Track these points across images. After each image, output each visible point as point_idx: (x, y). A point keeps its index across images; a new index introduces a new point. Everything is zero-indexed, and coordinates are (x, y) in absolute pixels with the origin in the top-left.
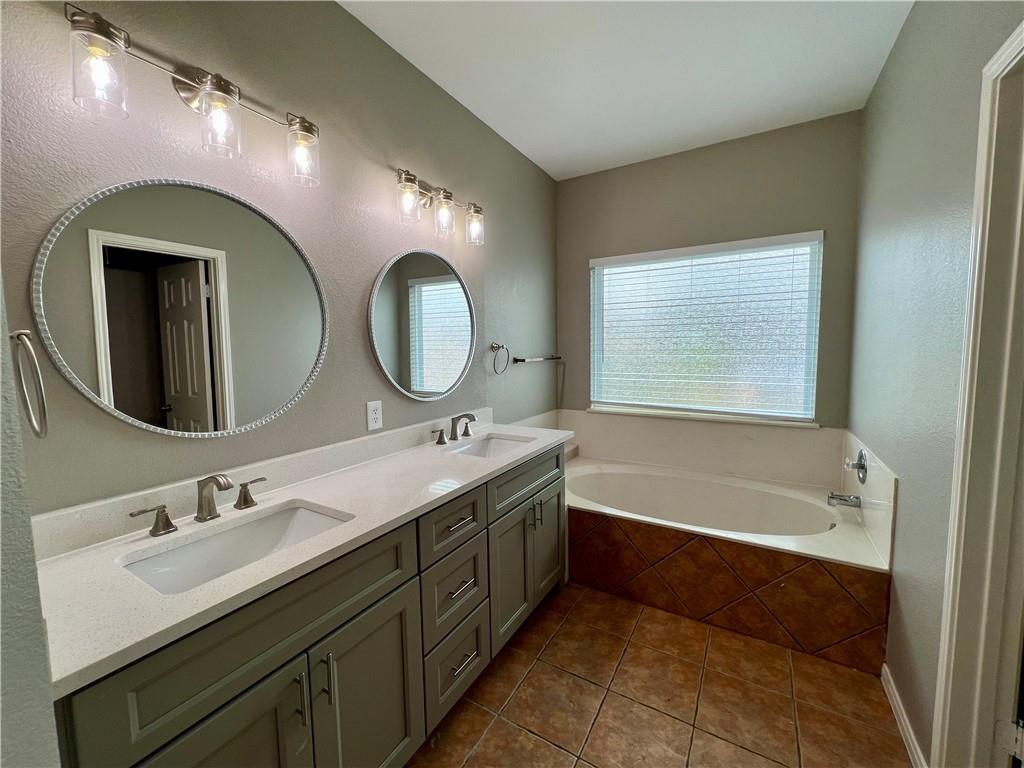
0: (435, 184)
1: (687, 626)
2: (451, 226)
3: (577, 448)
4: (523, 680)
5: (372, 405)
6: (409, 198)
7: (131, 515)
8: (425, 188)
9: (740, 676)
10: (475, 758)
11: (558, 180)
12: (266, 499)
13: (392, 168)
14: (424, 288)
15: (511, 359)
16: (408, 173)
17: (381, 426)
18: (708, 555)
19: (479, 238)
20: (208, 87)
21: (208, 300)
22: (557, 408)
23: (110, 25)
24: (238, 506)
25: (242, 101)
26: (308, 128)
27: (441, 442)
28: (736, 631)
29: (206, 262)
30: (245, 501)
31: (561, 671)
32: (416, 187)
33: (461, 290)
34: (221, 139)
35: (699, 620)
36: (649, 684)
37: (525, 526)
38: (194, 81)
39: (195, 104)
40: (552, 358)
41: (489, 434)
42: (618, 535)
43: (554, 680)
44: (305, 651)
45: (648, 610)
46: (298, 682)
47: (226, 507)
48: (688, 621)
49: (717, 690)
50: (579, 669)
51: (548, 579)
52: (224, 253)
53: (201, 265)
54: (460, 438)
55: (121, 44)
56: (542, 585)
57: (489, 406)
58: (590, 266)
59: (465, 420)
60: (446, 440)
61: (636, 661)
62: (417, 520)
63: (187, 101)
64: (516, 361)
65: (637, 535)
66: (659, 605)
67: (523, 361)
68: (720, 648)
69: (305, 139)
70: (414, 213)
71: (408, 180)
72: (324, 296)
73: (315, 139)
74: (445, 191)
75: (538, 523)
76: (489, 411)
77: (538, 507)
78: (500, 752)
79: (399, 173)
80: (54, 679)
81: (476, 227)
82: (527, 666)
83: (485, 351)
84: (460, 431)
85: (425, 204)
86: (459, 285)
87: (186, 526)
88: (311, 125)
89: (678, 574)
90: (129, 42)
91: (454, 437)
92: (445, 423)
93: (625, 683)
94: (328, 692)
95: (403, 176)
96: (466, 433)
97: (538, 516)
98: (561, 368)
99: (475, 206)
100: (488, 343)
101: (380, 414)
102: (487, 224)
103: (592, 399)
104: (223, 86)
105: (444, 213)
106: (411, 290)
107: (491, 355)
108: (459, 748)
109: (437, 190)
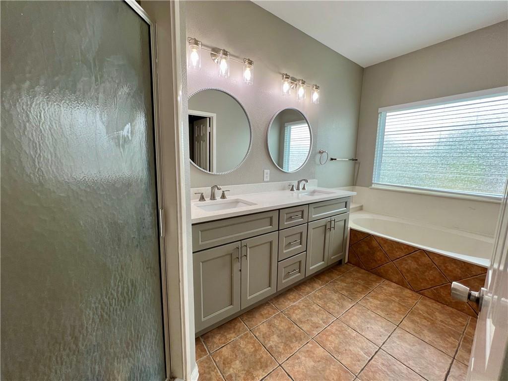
0: (298, 78)
1: (407, 292)
2: (304, 96)
3: (362, 206)
4: (318, 289)
5: (266, 171)
6: (286, 86)
7: (195, 194)
8: (294, 80)
9: (433, 317)
10: (295, 306)
11: (364, 67)
12: (229, 197)
13: (280, 73)
14: (292, 127)
15: (329, 158)
16: (286, 75)
17: (268, 180)
18: (426, 260)
19: (317, 100)
20: (221, 54)
21: (210, 133)
22: (353, 185)
23: (198, 41)
24: (221, 198)
25: (231, 57)
26: (250, 63)
27: (292, 190)
28: (438, 301)
29: (210, 118)
30: (223, 197)
31: (336, 292)
32: (290, 80)
33: (308, 127)
34: (224, 72)
35: (417, 292)
36: (379, 306)
37: (326, 228)
38: (217, 53)
39: (216, 61)
40: (353, 160)
41: (315, 190)
42: (375, 243)
43: (332, 293)
44: (240, 240)
45: (387, 282)
46: (238, 248)
47: (218, 198)
48: (409, 291)
49: (416, 318)
50: (344, 292)
51: (335, 256)
52: (215, 114)
53: (208, 119)
54: (301, 190)
55: (200, 46)
56: (332, 258)
57: (316, 179)
58: (379, 112)
59: (304, 182)
60: (294, 189)
61: (374, 297)
62: (279, 210)
63: (214, 60)
64: (332, 159)
65: (385, 245)
66: (394, 281)
67: (336, 159)
68: (425, 305)
69: (249, 67)
70: (288, 92)
71: (286, 78)
72: (252, 128)
73: (252, 67)
74: (302, 81)
75: (332, 229)
76: (316, 181)
77: (333, 222)
78: (304, 307)
79: (283, 75)
80: (192, 218)
81: (316, 96)
82: (321, 286)
83: (316, 153)
84: (301, 187)
85: (293, 88)
86: (307, 125)
87: (208, 200)
88: (251, 61)
89: (406, 267)
90: (202, 45)
91: (298, 189)
92: (295, 183)
93: (366, 303)
94: (246, 256)
95: (285, 76)
96: (304, 188)
97: (333, 226)
98: (357, 166)
99: (316, 86)
100: (318, 150)
101: (268, 176)
102: (321, 94)
103: (373, 182)
104: (225, 53)
105: (301, 91)
106: (286, 128)
107: (319, 156)
108: (289, 302)
109: (299, 80)
